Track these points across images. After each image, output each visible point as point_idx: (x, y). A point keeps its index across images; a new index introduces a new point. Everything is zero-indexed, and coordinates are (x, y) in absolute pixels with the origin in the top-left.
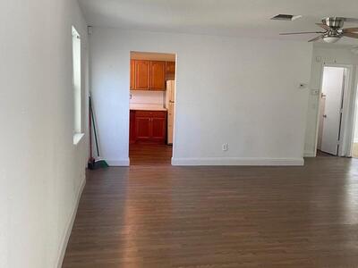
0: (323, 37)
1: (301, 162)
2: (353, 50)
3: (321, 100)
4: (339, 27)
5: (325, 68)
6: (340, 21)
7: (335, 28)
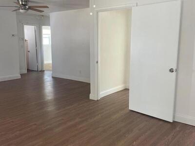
0: (19, 9)
1: (19, 77)
2: (37, 17)
3: (25, 43)
4: (26, 5)
5: (25, 26)
6: (26, 2)
7: (24, 5)
